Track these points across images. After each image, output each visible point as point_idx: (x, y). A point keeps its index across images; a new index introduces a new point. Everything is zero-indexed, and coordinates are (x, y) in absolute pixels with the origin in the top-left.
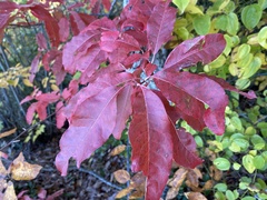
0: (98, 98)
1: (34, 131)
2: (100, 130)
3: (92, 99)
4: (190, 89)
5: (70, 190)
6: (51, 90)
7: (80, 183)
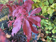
0: (18, 22)
1: (10, 28)
2: (19, 28)
3: (17, 22)
4: (34, 19)
5: (18, 40)
6: (13, 20)
7: (20, 38)
